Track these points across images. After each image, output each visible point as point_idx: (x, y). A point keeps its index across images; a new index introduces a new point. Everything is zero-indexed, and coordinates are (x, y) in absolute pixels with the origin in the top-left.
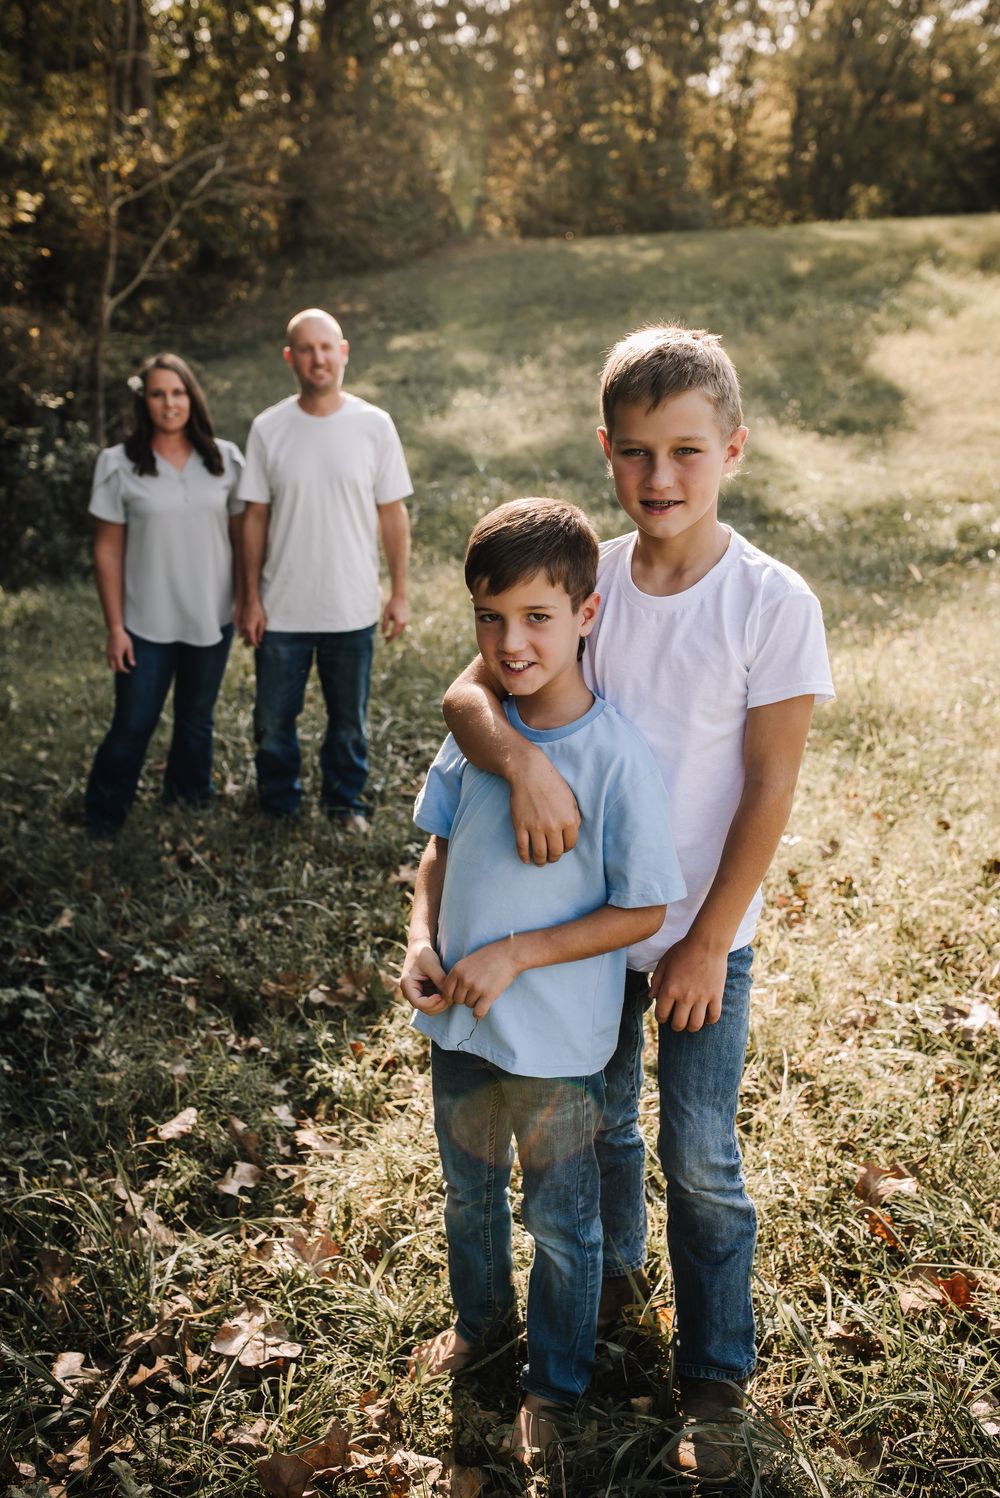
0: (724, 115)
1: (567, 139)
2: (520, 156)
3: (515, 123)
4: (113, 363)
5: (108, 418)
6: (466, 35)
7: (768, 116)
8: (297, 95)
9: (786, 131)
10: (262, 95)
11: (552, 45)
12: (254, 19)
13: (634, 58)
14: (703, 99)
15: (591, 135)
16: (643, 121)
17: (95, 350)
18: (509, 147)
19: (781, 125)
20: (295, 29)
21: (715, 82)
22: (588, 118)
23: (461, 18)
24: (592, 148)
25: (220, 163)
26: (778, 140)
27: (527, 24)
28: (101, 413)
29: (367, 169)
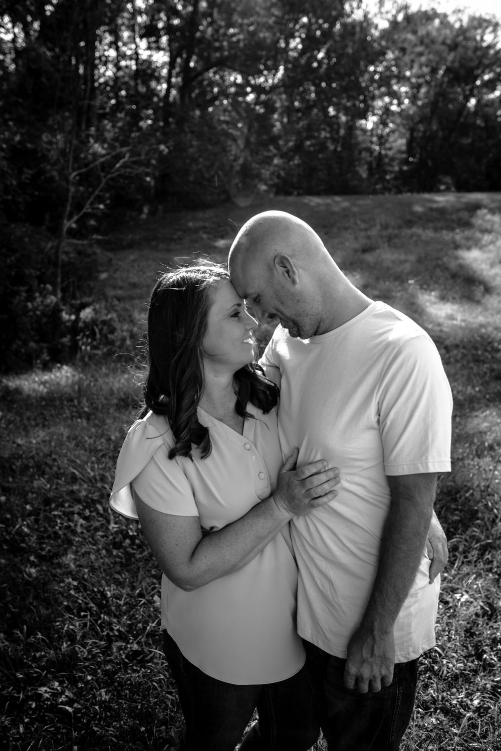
0: (375, 139)
1: (298, 148)
2: (275, 155)
3: (274, 140)
4: (67, 253)
5: (63, 281)
6: (251, 97)
7: (395, 141)
8: (167, 123)
9: (404, 148)
10: (149, 122)
11: (292, 103)
12: (148, 87)
13: (332, 111)
14: (364, 131)
15: (309, 146)
16: (334, 140)
17: (58, 247)
18: (269, 151)
19: (401, 145)
20: (168, 91)
21: (370, 123)
22: (308, 138)
23: (249, 89)
24: (309, 152)
25: (127, 155)
26: (400, 152)
27: (280, 94)
28: (59, 280)
29: (201, 160)
